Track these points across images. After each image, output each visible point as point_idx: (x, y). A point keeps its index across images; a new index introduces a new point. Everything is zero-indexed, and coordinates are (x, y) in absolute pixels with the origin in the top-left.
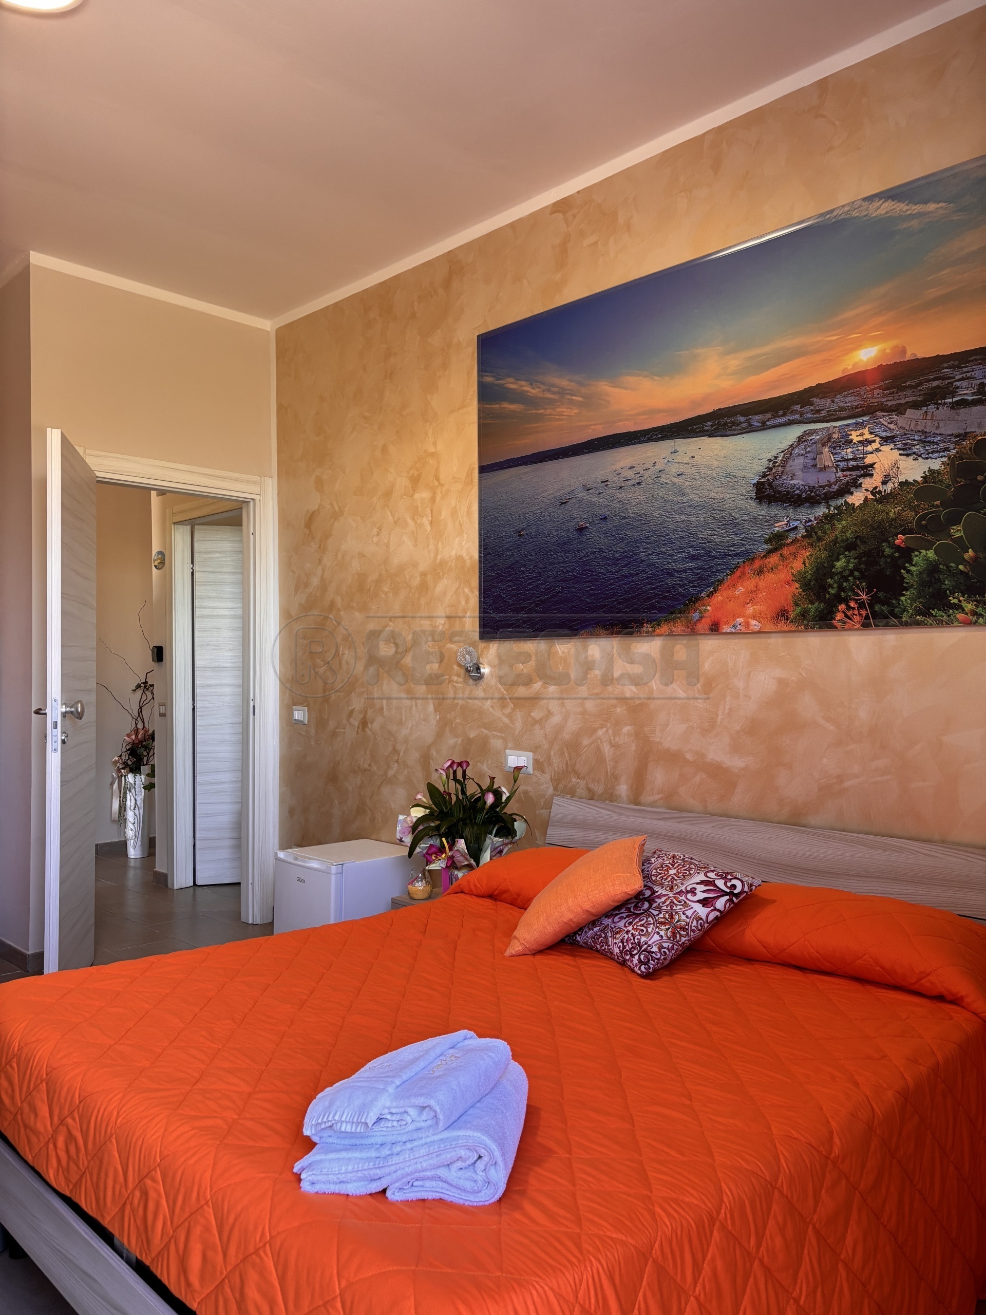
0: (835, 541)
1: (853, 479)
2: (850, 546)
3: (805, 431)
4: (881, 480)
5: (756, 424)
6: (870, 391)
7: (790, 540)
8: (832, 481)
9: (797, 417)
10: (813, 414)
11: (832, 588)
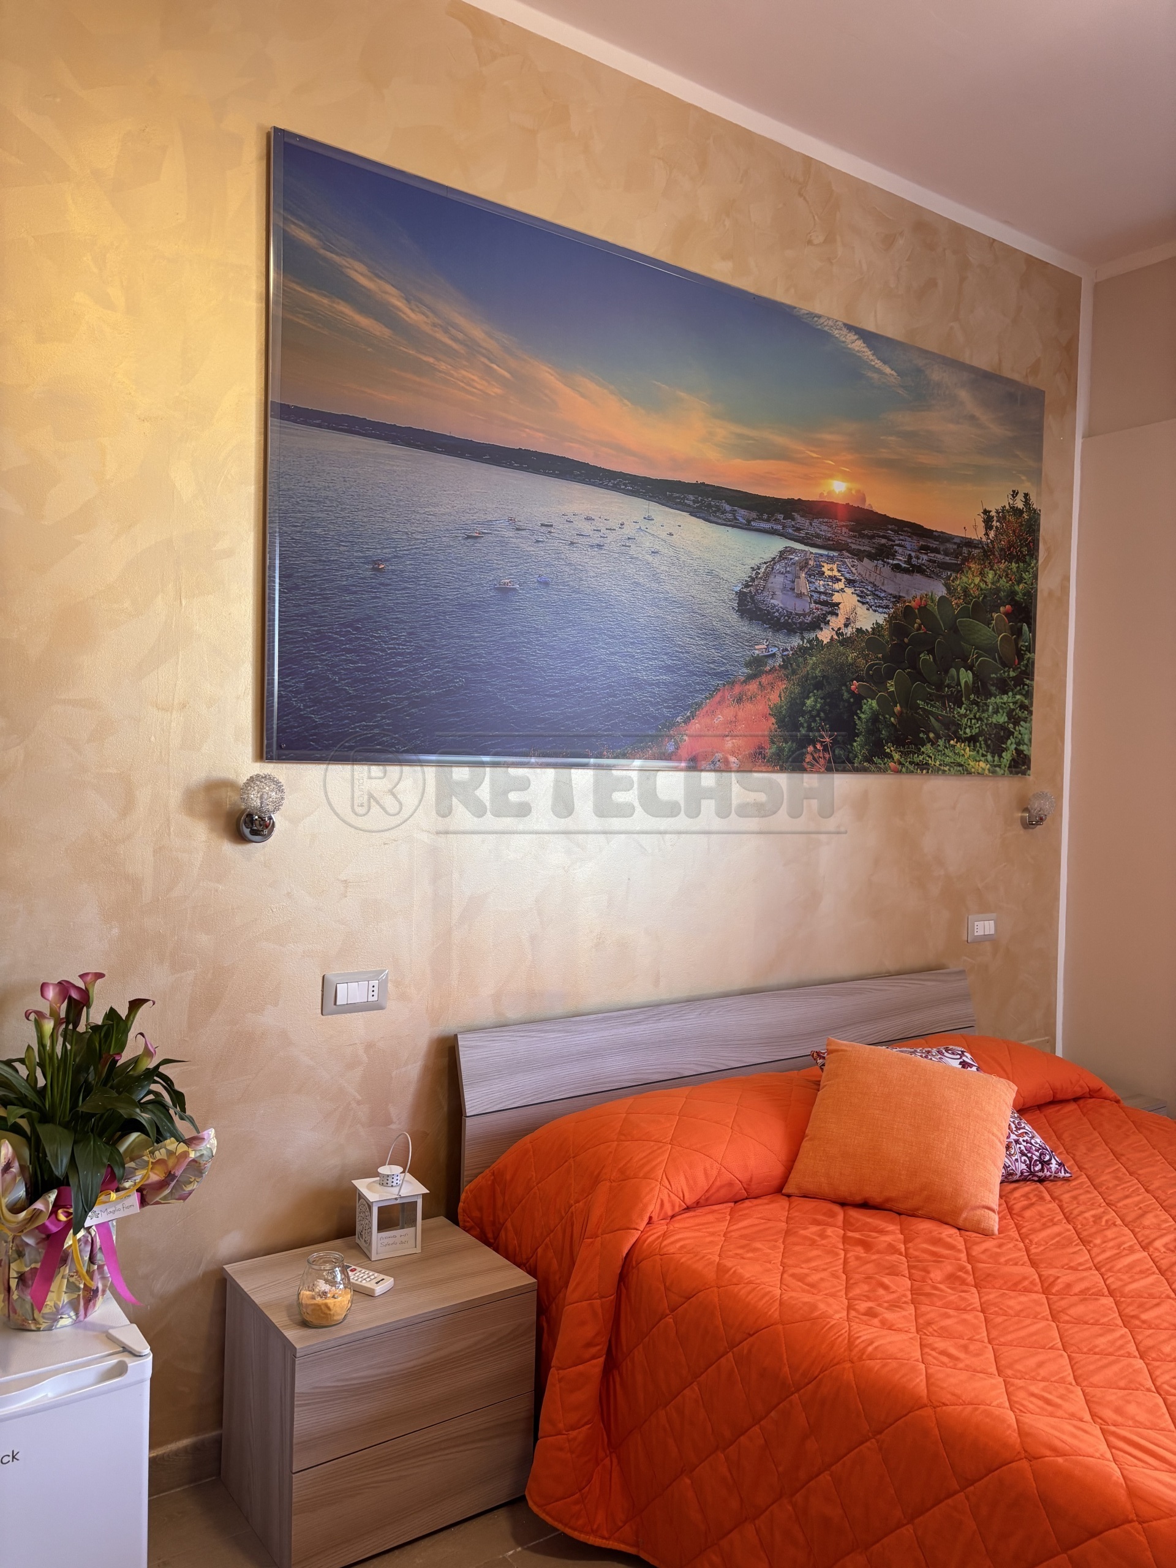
0: (806, 677)
1: (823, 614)
2: (818, 686)
3: (786, 548)
4: (843, 622)
5: (741, 520)
6: (840, 527)
7: (768, 668)
8: (807, 611)
9: (779, 527)
10: (794, 530)
11: (803, 727)
